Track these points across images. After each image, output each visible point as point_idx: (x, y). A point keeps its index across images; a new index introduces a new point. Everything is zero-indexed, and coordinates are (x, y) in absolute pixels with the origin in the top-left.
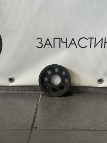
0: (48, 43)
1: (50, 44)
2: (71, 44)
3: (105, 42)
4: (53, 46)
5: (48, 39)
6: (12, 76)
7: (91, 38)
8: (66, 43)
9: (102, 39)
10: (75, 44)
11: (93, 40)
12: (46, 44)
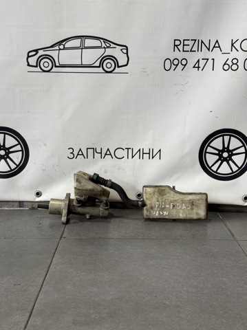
0: (80, 153)
1: (83, 154)
2: (106, 154)
3: (143, 153)
4: (86, 157)
5: (80, 149)
6: (40, 190)
7: (128, 149)
8: (101, 153)
9: (140, 150)
10: (110, 154)
11: (130, 151)
12: (78, 154)
